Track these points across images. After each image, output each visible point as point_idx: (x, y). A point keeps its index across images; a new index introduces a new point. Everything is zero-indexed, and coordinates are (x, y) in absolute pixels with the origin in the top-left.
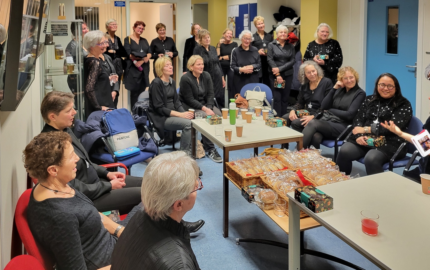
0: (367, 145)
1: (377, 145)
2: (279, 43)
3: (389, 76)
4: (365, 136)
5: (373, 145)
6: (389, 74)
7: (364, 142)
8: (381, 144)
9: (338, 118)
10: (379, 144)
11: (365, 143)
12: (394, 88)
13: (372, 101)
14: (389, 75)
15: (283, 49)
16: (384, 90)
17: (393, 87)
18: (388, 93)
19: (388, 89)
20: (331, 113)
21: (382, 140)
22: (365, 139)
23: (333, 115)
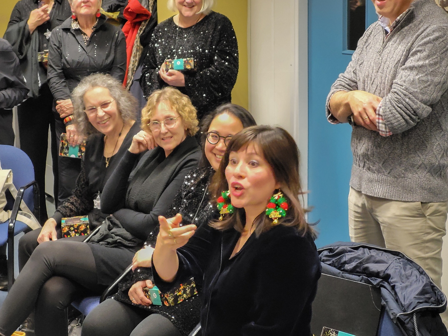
1: (167, 301)
2: (78, 27)
5: (160, 303)
7: (142, 294)
9: (128, 235)
10: (170, 300)
15: (88, 46)
20: (117, 222)
22: (146, 289)
23: (119, 227)
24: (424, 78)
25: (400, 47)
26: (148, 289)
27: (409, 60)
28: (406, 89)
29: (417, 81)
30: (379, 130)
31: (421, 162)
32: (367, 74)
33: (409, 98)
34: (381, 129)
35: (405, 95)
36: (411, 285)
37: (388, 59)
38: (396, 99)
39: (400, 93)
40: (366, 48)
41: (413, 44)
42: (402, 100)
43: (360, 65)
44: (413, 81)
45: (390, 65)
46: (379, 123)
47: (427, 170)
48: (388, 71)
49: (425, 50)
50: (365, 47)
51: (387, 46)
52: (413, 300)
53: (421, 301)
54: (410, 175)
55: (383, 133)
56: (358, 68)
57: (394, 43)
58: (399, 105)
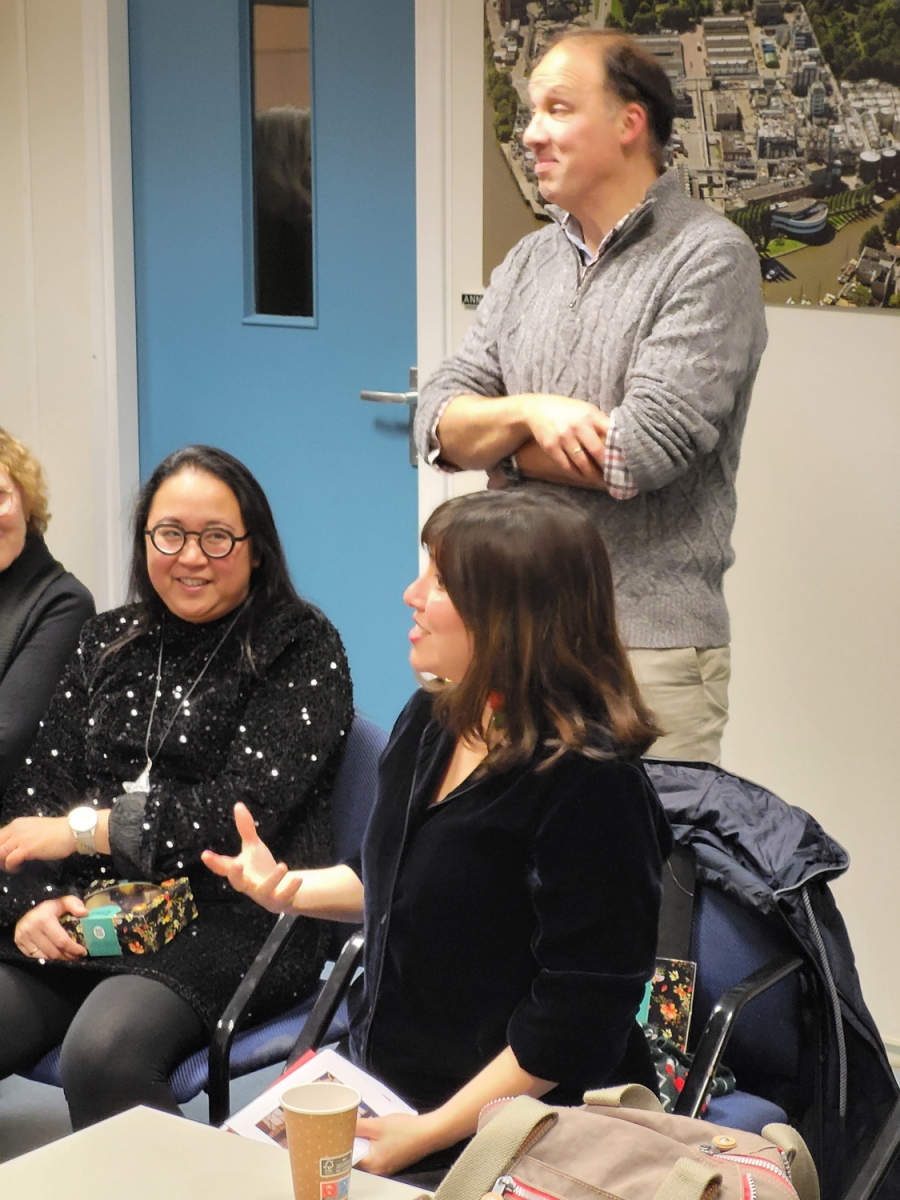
0: (81, 957)
1: (141, 941)
3: (210, 469)
4: (67, 893)
5: (117, 950)
6: (212, 453)
7: (63, 936)
8: (161, 930)
10: (150, 937)
11: (66, 945)
12: (238, 544)
13: (118, 646)
14: (207, 460)
16: (184, 565)
17: (234, 540)
18: (208, 582)
19: (203, 560)
21: (169, 905)
22: (69, 919)
24: (706, 364)
25: (628, 291)
26: (74, 919)
27: (661, 323)
28: (671, 389)
29: (691, 369)
30: (609, 484)
31: (690, 557)
32: (536, 356)
33: (681, 410)
34: (613, 481)
35: (670, 402)
36: (775, 828)
37: (602, 321)
38: (651, 412)
39: (659, 399)
40: (520, 295)
41: (668, 284)
42: (665, 414)
43: (510, 334)
44: (683, 370)
45: (612, 335)
46: (610, 467)
47: (701, 574)
48: (606, 349)
49: (700, 299)
50: (517, 292)
51: (591, 290)
52: (795, 860)
53: (810, 859)
54: (667, 588)
55: (620, 492)
56: (503, 342)
57: (610, 283)
58: (660, 426)
